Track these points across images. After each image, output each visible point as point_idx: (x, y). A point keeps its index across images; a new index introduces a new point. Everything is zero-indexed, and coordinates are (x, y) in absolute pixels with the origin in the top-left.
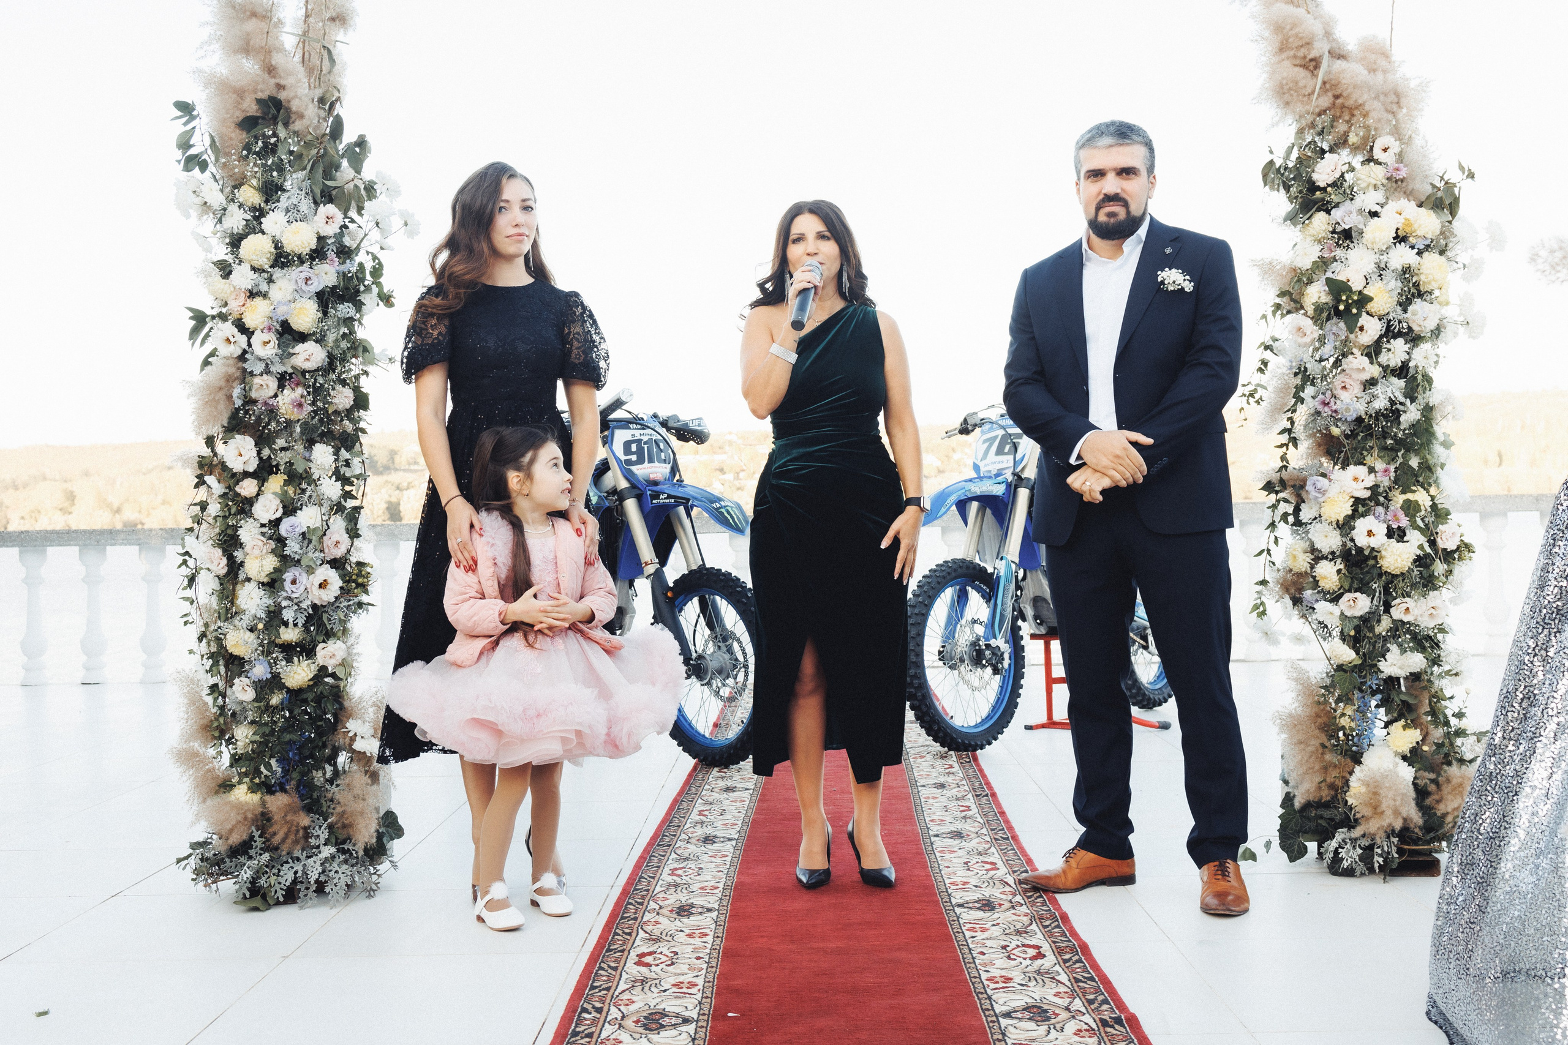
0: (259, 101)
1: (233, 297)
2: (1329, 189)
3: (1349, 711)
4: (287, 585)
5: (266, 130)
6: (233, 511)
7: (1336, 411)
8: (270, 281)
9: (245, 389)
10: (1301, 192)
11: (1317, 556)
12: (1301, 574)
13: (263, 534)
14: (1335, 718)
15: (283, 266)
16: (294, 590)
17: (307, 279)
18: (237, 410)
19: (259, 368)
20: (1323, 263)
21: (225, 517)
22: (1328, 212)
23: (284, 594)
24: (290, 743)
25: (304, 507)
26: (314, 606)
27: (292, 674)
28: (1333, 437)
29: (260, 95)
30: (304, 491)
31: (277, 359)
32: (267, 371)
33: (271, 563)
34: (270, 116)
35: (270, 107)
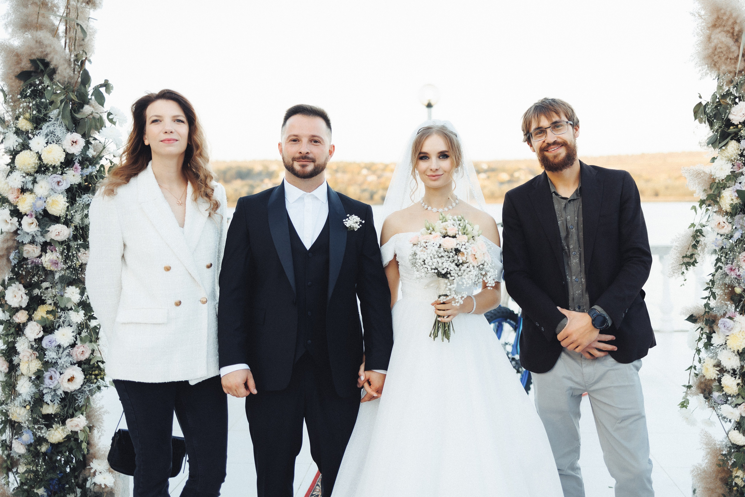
0: (33, 62)
1: (11, 192)
2: (740, 126)
3: (740, 473)
4: (47, 381)
5: (37, 80)
6: (13, 330)
7: (739, 275)
8: (34, 182)
9: (19, 253)
10: (720, 127)
11: (722, 371)
12: (711, 380)
13: (32, 346)
14: (731, 476)
15: (44, 172)
16: (51, 383)
17: (58, 183)
18: (15, 266)
19: (27, 240)
20: (734, 176)
21: (7, 335)
22: (739, 141)
23: (45, 386)
24: (52, 479)
25: (60, 327)
26: (66, 393)
27: (51, 436)
28: (736, 293)
29: (34, 57)
30: (60, 317)
31: (39, 234)
32: (32, 242)
33: (36, 365)
34: (39, 71)
35: (39, 66)
